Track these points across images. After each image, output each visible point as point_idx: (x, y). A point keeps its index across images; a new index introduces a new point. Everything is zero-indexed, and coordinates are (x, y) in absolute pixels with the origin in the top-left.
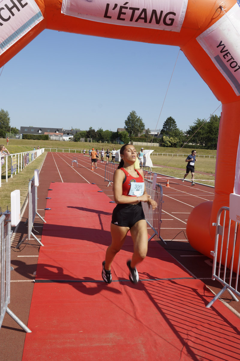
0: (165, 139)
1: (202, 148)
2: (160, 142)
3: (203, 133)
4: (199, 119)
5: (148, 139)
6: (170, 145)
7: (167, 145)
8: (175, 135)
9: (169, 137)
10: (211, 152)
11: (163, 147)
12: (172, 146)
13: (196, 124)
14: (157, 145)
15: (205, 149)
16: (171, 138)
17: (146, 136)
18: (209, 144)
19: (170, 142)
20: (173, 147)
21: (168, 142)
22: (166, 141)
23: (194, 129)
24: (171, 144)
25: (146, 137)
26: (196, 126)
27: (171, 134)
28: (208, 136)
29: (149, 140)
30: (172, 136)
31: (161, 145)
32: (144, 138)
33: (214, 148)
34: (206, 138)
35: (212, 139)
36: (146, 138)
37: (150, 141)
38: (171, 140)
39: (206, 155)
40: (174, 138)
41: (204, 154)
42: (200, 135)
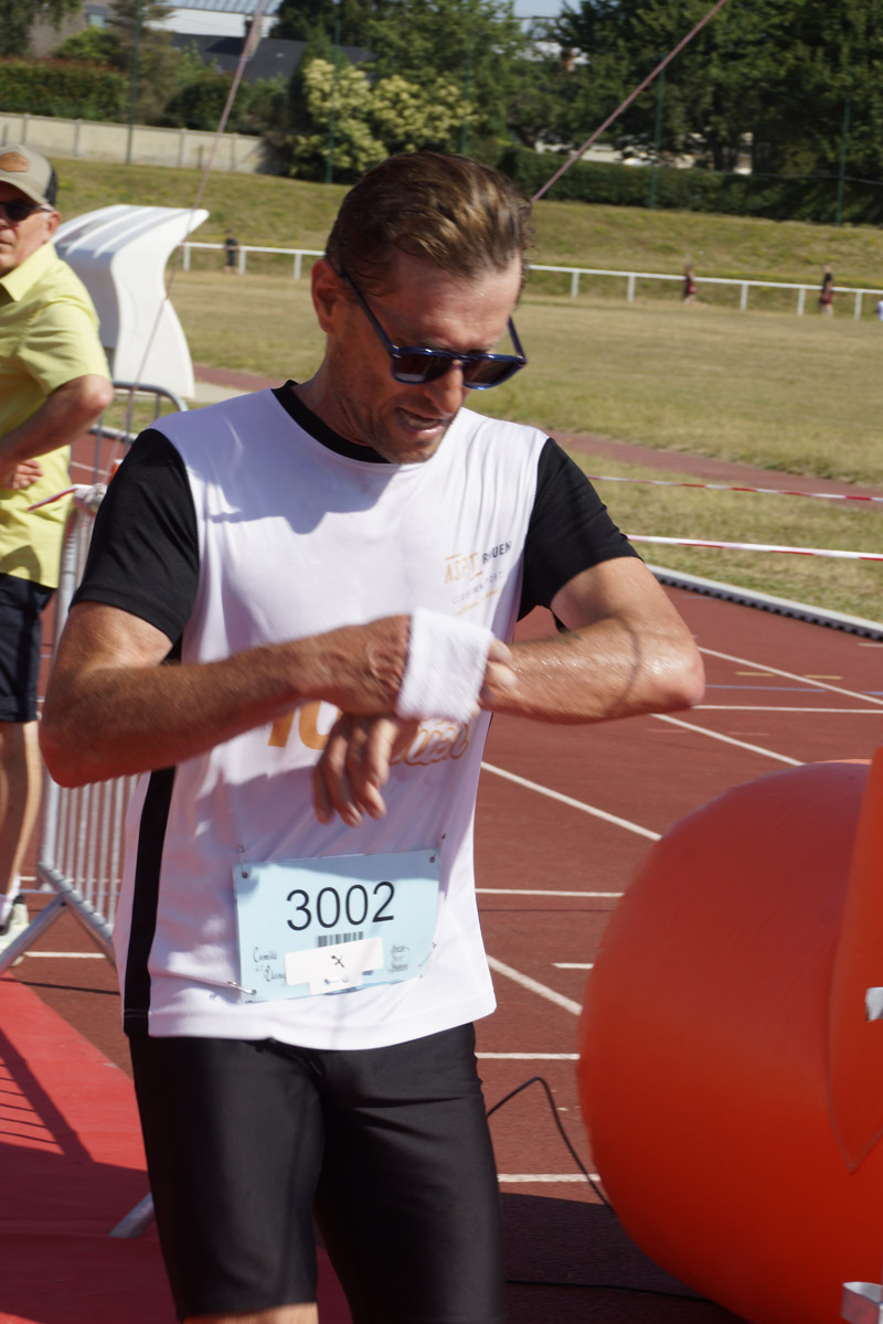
0: (325, 96)
1: (718, 198)
2: (273, 121)
3: (737, 43)
5: (140, 92)
7: (346, 162)
8: (439, 49)
9: (375, 77)
10: (818, 248)
11: (300, 176)
14: (235, 152)
15: (758, 213)
16: (397, 84)
17: (114, 52)
18: (801, 163)
19: (377, 128)
21: (358, 131)
22: (336, 115)
24: (396, 148)
25: (119, 61)
27: (394, 37)
28: (794, 79)
29: (149, 100)
30: (405, 63)
31: (279, 161)
32: (95, 72)
33: (856, 209)
34: (767, 99)
35: (837, 109)
36: (114, 76)
37: (158, 110)
38: (396, 101)
39: (763, 278)
40: (423, 84)
41: (747, 270)
42: (704, 65)
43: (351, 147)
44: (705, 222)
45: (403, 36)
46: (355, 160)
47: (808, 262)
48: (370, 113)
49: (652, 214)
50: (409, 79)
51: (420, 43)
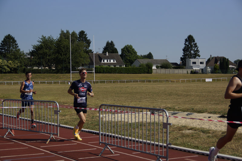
0: (2, 64)
1: (50, 71)
3: (50, 54)
4: (44, 36)
6: (9, 70)
7: (5, 71)
8: (15, 57)
9: (7, 61)
12: (12, 71)
13: (40, 43)
15: (54, 73)
16: (10, 61)
18: (59, 67)
19: (8, 67)
20: (13, 73)
21: (6, 67)
22: (3, 66)
23: (39, 49)
24: (11, 69)
26: (41, 45)
28: (57, 58)
30: (11, 59)
33: (66, 72)
34: (54, 60)
35: (62, 61)
38: (10, 64)
39: (55, 80)
40: (13, 61)
41: (53, 80)
42: (47, 57)
43: (5, 69)
44: (48, 74)
45: (11, 56)
46: (6, 71)
47: (60, 78)
48: (7, 65)
49: (42, 74)
50: (11, 61)
51: (12, 57)
